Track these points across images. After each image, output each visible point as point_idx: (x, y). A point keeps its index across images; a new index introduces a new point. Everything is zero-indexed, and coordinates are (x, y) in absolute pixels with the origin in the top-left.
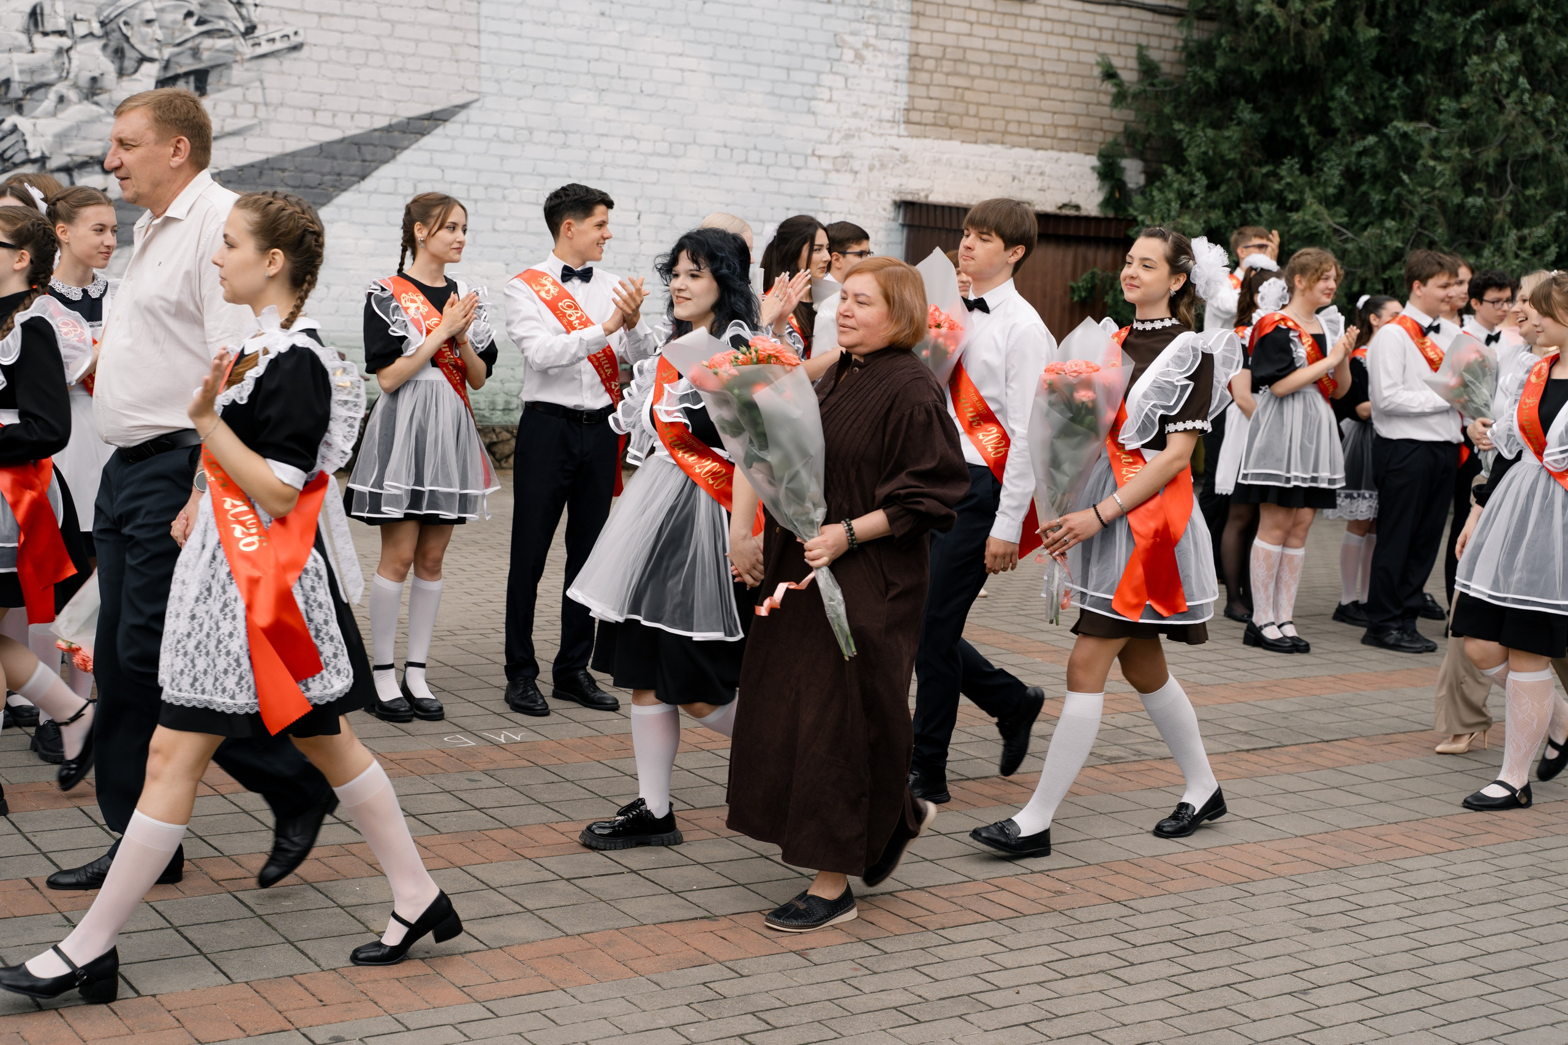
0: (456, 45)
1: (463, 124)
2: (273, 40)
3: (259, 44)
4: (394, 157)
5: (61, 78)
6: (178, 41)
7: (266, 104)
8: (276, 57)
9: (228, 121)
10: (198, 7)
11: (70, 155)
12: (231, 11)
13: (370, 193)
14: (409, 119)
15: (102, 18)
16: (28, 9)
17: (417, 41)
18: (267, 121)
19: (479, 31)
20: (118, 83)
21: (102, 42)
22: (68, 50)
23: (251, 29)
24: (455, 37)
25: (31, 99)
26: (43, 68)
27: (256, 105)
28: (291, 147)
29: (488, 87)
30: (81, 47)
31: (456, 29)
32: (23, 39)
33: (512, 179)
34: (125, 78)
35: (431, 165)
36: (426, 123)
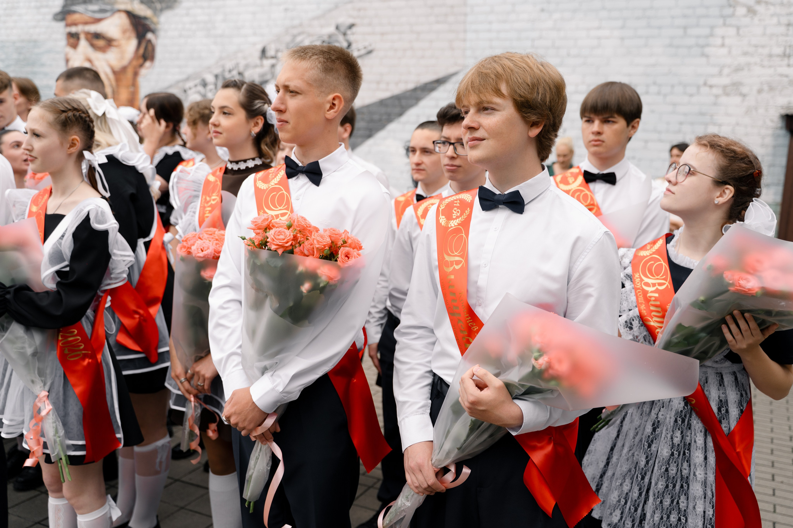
0: (452, 40)
1: (454, 84)
2: (360, 50)
4: (417, 103)
10: (327, 39)
12: (341, 38)
13: (403, 123)
14: (426, 83)
17: (431, 41)
19: (465, 31)
23: (350, 45)
24: (452, 36)
31: (452, 31)
36: (435, 84)
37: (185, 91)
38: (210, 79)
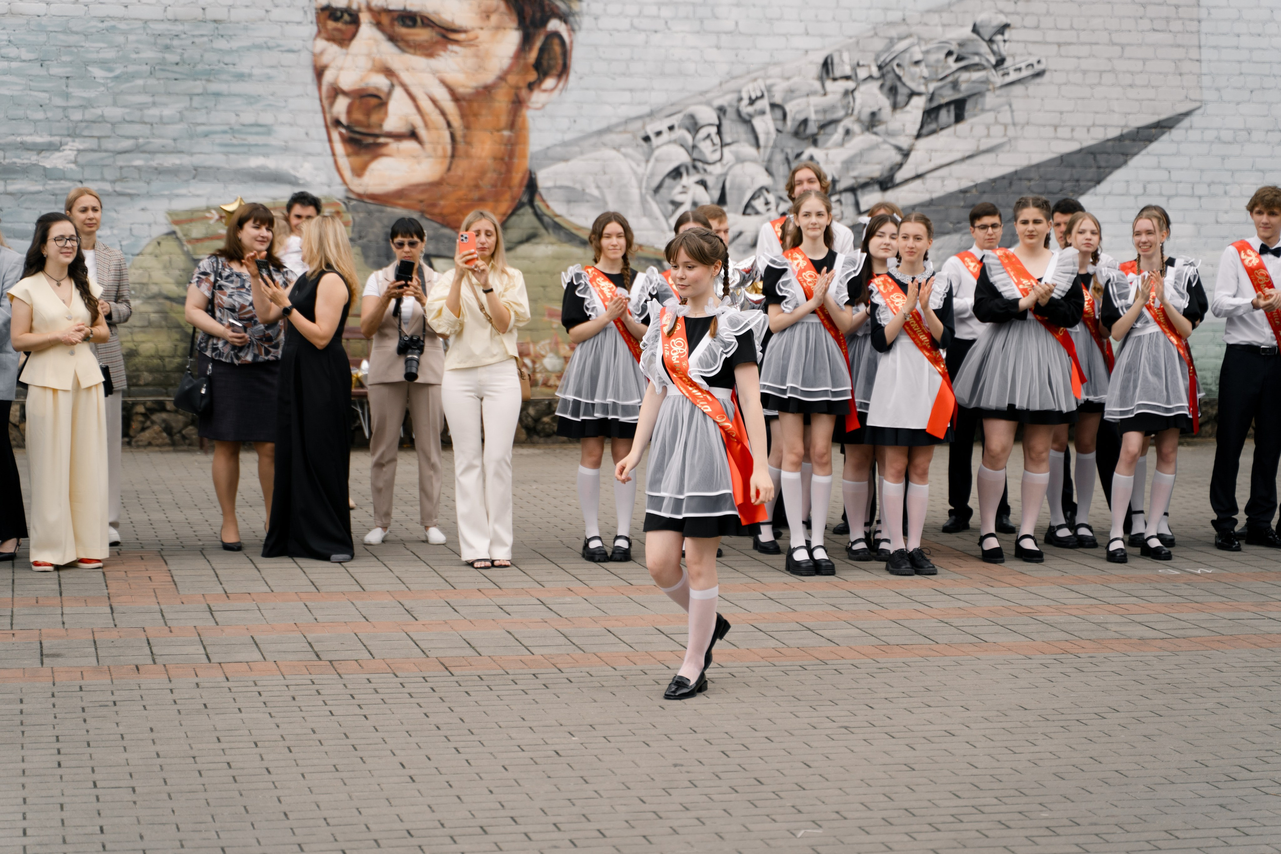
0: (1179, 60)
1: (1187, 130)
2: (1020, 69)
3: (1008, 74)
4: (1125, 162)
5: (847, 115)
6: (941, 76)
7: (1014, 124)
8: (1023, 83)
9: (983, 141)
10: (957, 47)
11: (855, 178)
12: (984, 48)
13: (1105, 195)
14: (1139, 128)
15: (879, 63)
16: (821, 61)
17: (1144, 60)
18: (1016, 138)
19: (1200, 47)
20: (893, 115)
21: (879, 83)
22: (853, 91)
23: (1001, 62)
24: (1179, 53)
25: (825, 134)
26: (833, 108)
27: (1006, 126)
28: (1036, 159)
29: (1208, 95)
30: (863, 88)
31: (1179, 46)
32: (817, 85)
33: (1232, 175)
34: (898, 111)
35: (1159, 167)
36: (1153, 131)
37: (647, 139)
38: (707, 115)
